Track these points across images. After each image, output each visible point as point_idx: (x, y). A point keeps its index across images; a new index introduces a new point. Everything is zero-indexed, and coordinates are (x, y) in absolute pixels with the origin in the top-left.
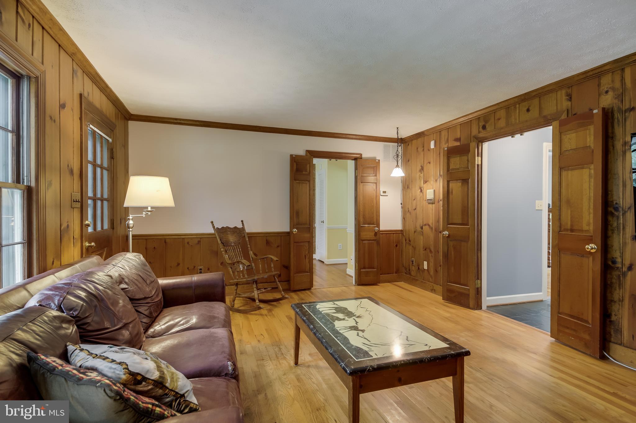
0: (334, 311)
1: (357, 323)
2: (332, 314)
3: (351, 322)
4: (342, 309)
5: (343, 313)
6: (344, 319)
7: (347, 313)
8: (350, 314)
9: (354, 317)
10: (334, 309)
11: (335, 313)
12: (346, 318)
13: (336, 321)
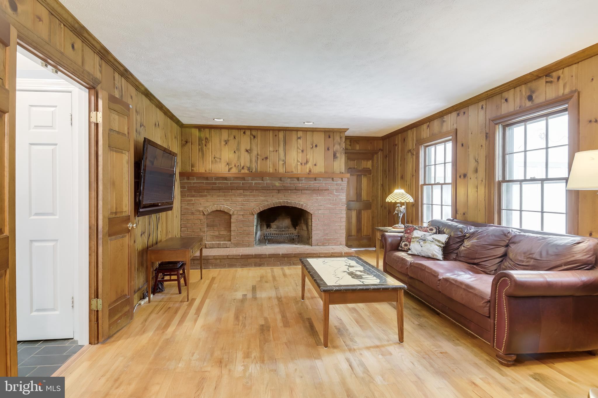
0: (363, 276)
1: (348, 269)
2: (364, 274)
3: (351, 270)
4: (356, 278)
5: (356, 275)
6: (356, 271)
7: (353, 274)
8: (351, 274)
9: (348, 271)
10: (363, 277)
11: (362, 275)
12: (354, 272)
13: (362, 270)
